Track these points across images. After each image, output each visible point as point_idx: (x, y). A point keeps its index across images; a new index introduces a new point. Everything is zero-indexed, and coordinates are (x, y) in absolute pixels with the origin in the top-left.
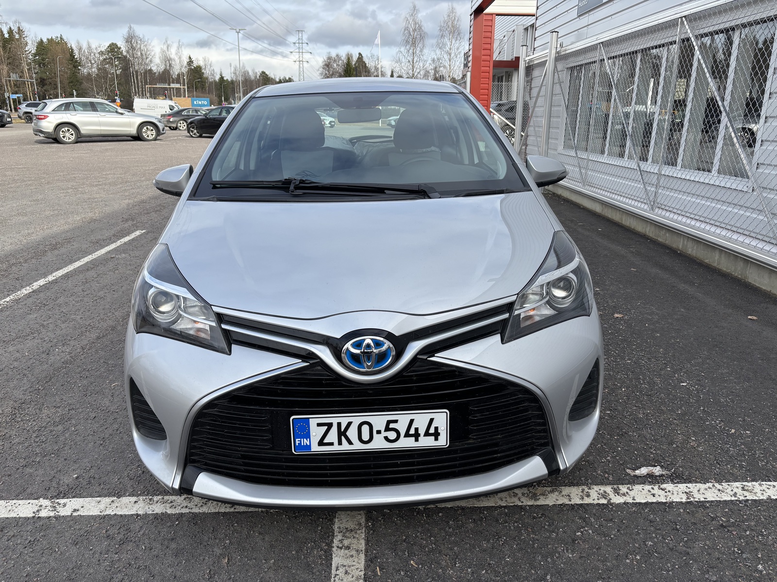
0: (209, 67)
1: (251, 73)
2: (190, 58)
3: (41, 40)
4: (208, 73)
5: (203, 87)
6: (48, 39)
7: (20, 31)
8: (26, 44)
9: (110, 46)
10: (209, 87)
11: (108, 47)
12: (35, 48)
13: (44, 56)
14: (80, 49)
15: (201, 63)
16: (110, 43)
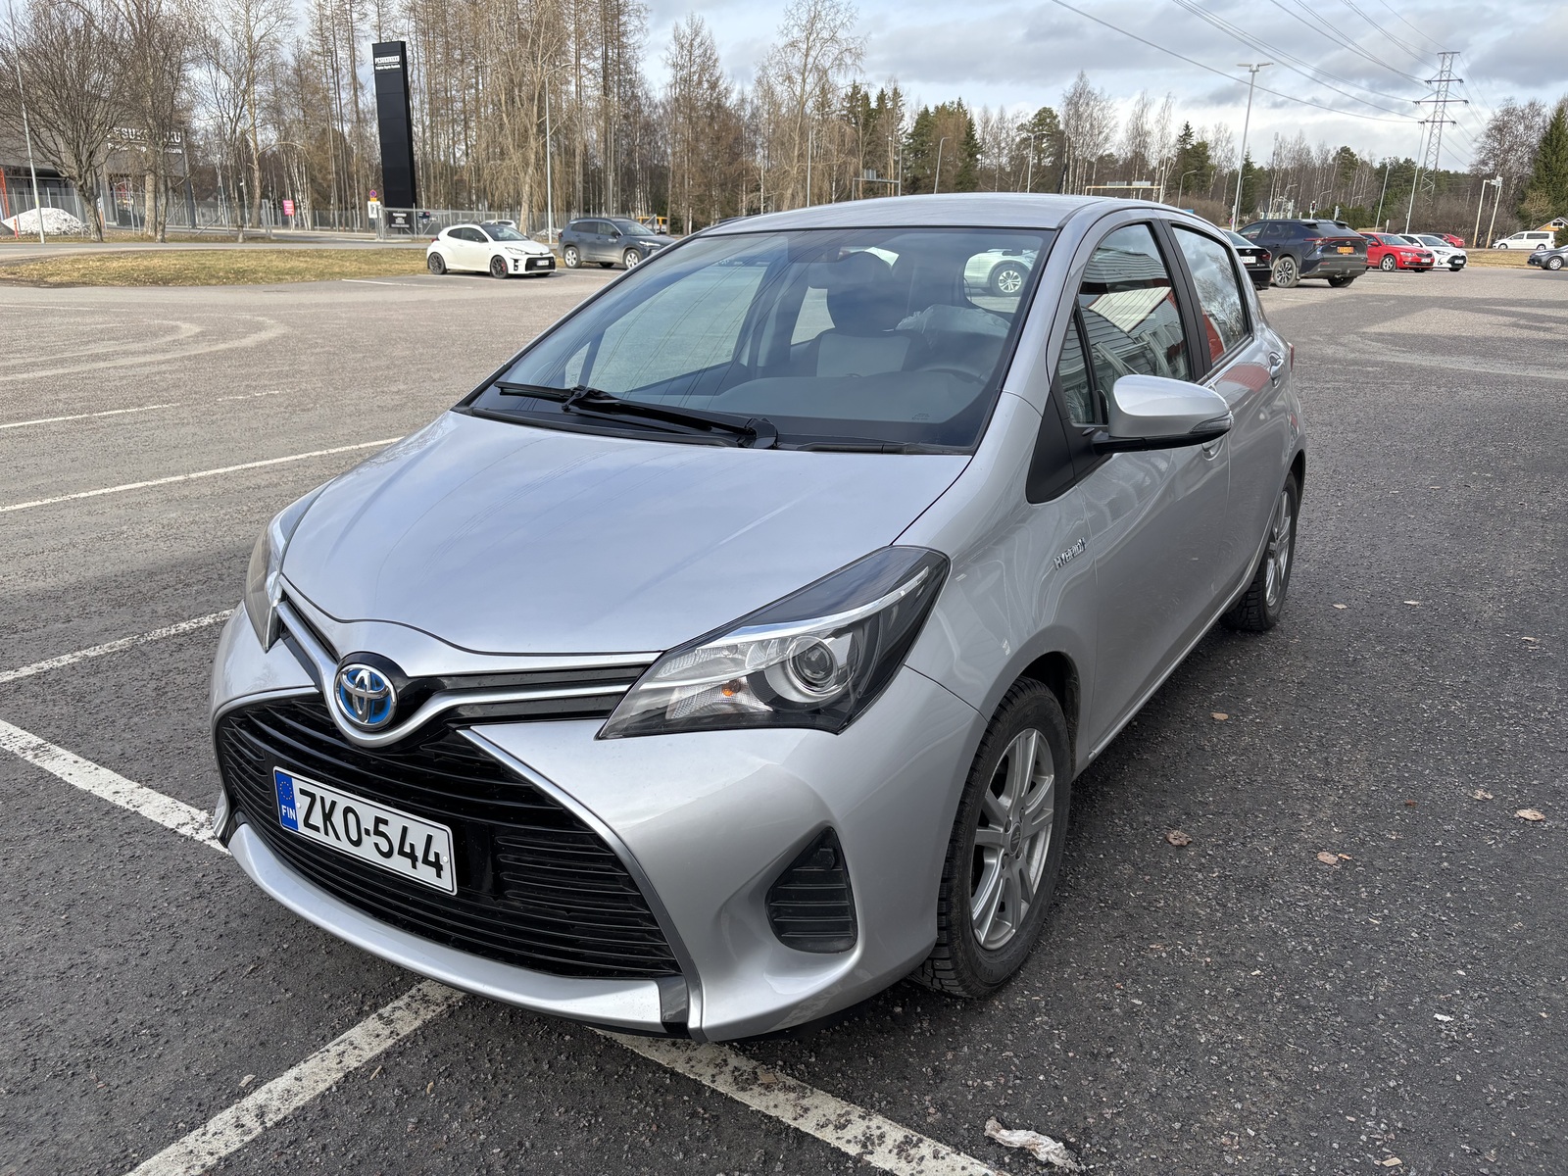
0: (1224, 144)
1: (1314, 153)
2: (1187, 126)
3: (927, 110)
4: (1220, 157)
5: (1202, 187)
6: (937, 108)
7: (896, 93)
8: (901, 119)
9: (1040, 113)
10: (1215, 185)
11: (1036, 115)
12: (914, 125)
13: (925, 138)
14: (987, 122)
15: (1209, 138)
16: (1040, 108)
